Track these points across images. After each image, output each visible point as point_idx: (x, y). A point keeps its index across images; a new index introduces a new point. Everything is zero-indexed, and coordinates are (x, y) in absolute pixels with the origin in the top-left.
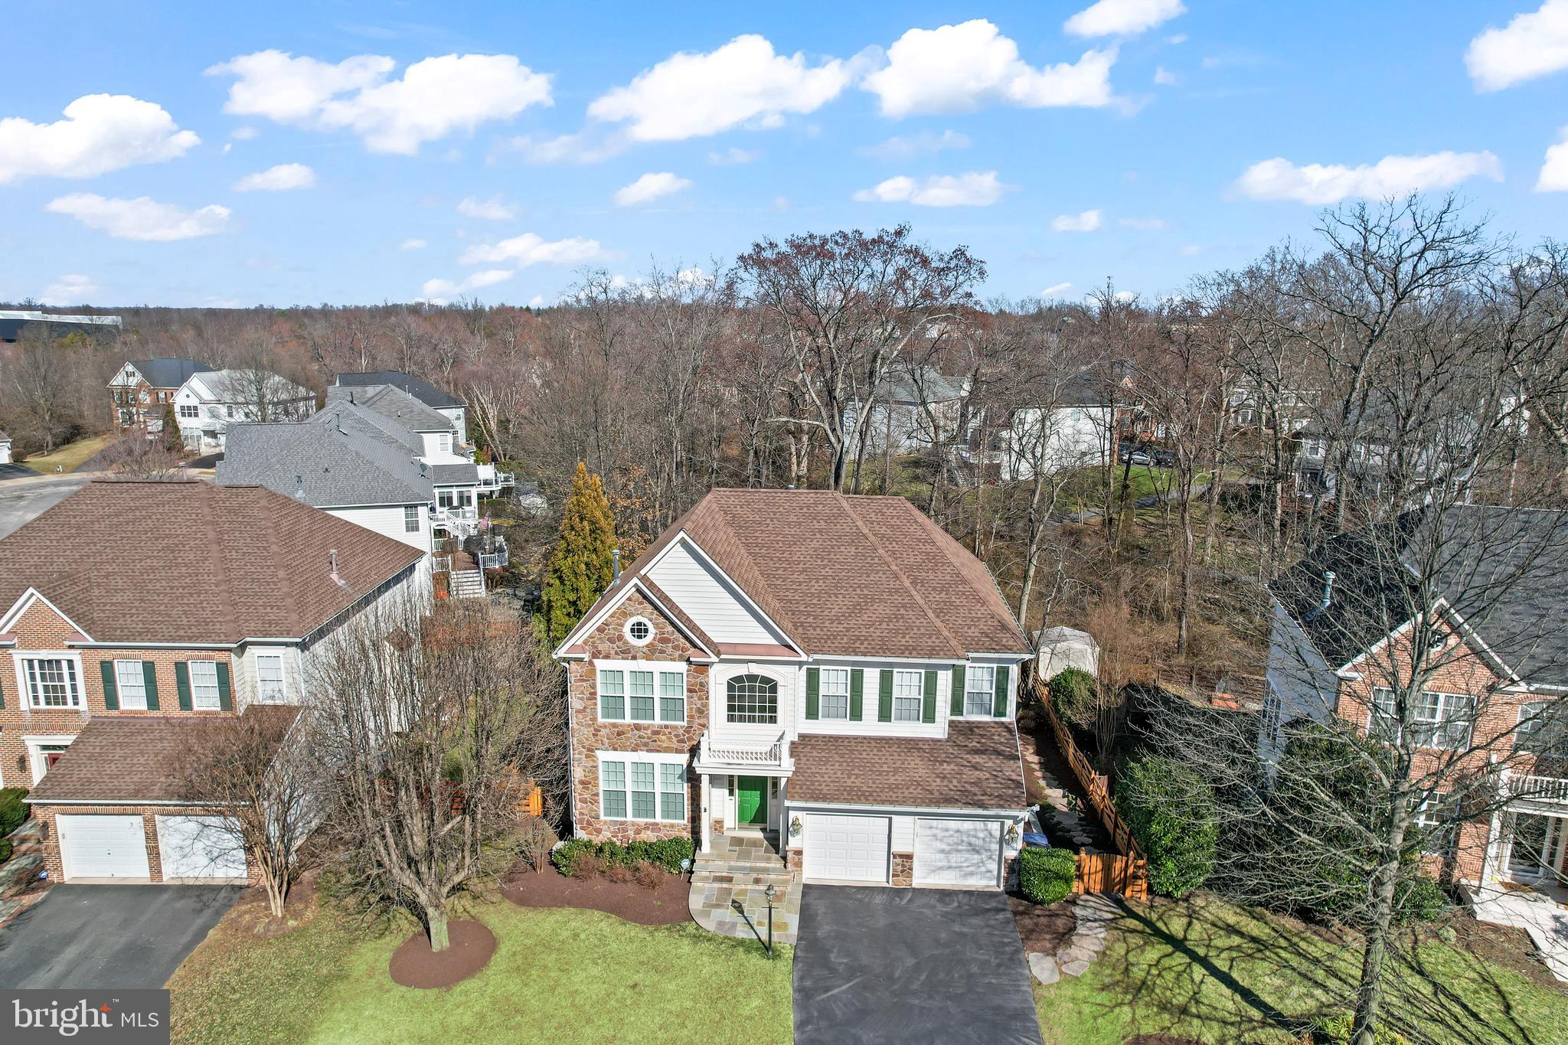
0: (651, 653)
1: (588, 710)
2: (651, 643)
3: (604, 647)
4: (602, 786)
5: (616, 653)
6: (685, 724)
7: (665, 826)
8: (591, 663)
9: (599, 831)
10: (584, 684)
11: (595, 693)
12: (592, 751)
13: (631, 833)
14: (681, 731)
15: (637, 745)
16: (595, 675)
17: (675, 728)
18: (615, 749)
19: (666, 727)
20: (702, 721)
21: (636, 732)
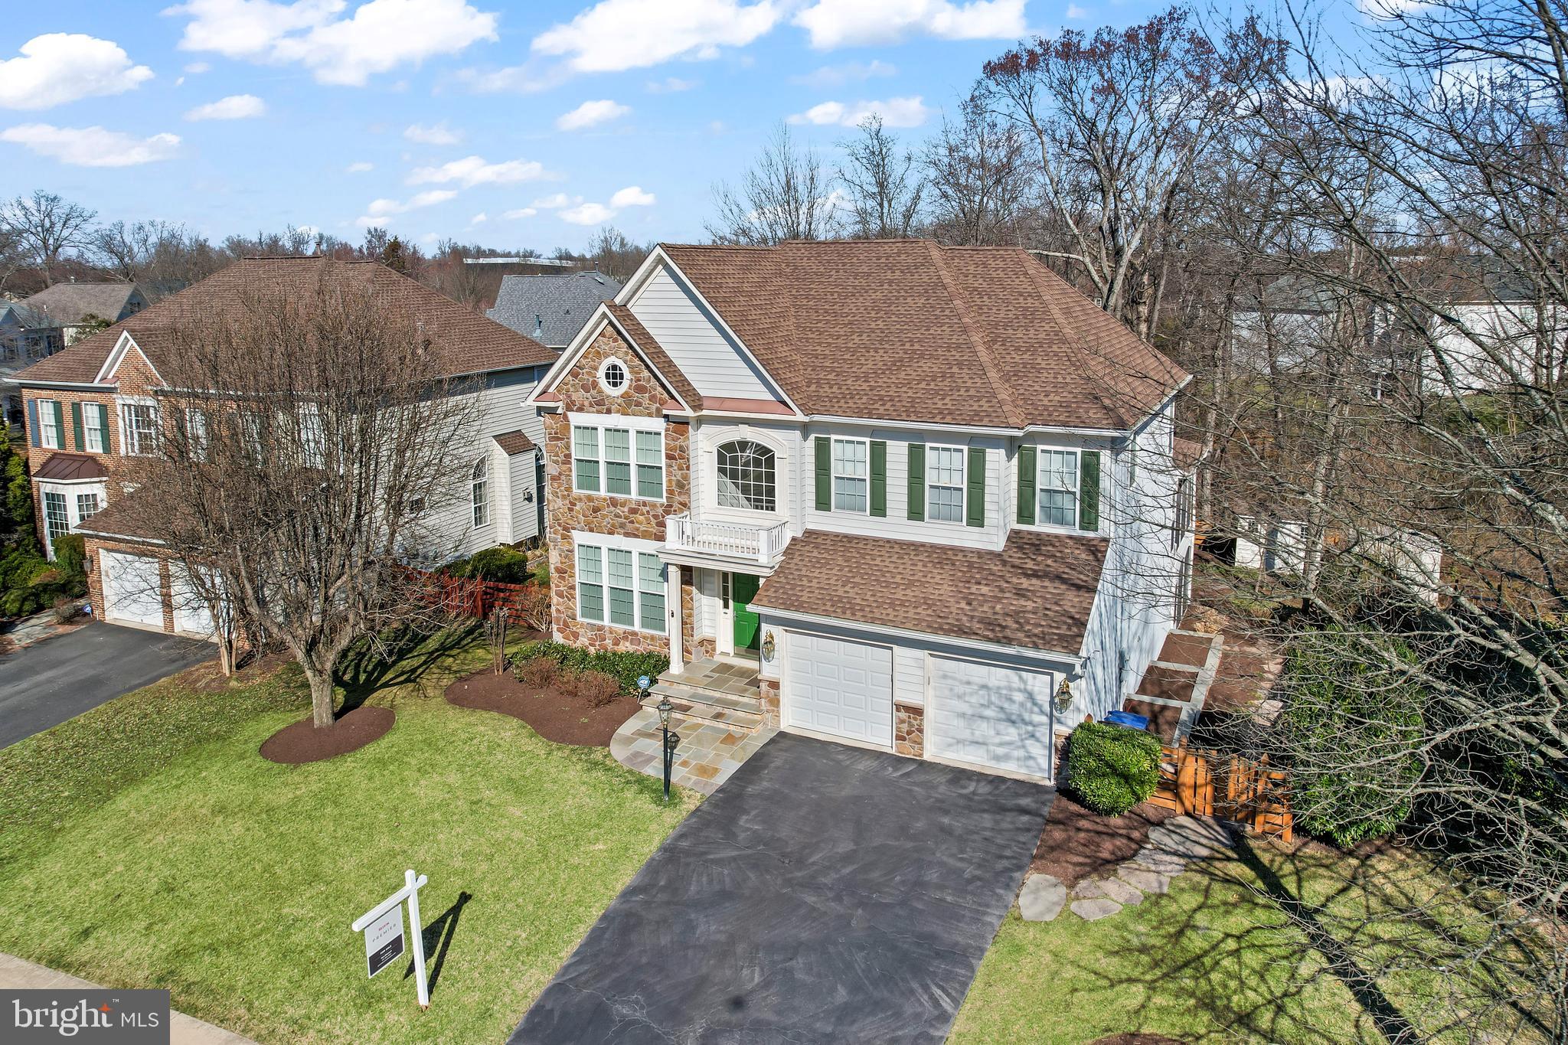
0: (628, 406)
1: (563, 477)
2: (626, 393)
3: (579, 396)
4: (579, 578)
5: (591, 405)
6: (664, 500)
7: (644, 638)
8: (565, 417)
9: (576, 636)
10: (559, 443)
11: (568, 456)
12: (566, 529)
13: (608, 642)
14: (660, 511)
15: (613, 525)
16: (569, 432)
17: (654, 506)
18: (591, 530)
19: (645, 504)
20: (682, 499)
21: (612, 509)
